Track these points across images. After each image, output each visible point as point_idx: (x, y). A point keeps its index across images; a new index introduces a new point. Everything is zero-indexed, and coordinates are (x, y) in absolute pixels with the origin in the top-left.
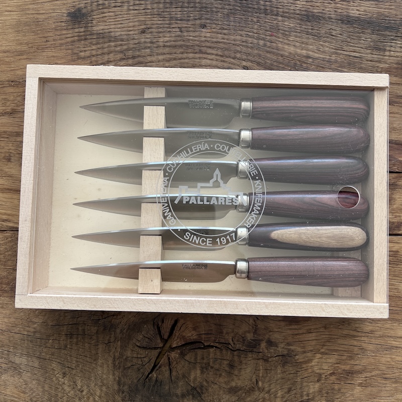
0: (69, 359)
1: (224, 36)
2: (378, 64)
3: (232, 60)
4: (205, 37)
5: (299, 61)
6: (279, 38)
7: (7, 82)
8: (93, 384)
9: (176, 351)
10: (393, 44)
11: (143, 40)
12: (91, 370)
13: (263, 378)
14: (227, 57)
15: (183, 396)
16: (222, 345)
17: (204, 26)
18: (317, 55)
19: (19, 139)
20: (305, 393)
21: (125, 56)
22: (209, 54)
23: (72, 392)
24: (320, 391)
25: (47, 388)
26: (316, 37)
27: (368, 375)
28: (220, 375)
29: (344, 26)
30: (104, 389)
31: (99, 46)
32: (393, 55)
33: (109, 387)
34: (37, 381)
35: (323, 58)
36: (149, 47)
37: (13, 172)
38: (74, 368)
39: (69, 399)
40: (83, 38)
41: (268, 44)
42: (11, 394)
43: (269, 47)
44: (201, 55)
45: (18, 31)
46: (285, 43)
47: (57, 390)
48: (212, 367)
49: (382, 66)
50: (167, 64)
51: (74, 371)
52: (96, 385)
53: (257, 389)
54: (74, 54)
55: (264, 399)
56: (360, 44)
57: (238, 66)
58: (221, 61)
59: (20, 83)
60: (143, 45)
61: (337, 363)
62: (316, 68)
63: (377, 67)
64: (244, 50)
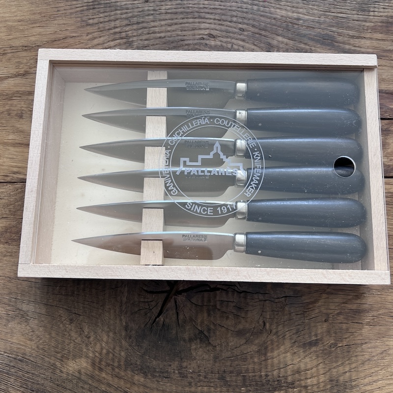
0: (76, 305)
1: (221, 3)
2: (364, 23)
3: (229, 23)
4: (203, 4)
5: (291, 23)
6: (271, 3)
7: (21, 48)
8: (101, 330)
9: (183, 294)
10: (376, 5)
11: (146, 8)
12: (98, 316)
13: (270, 320)
14: (224, 21)
15: (191, 340)
16: (228, 287)
18: (307, 17)
19: (30, 98)
20: (313, 334)
21: (130, 22)
22: (207, 19)
23: (79, 338)
24: (329, 332)
25: (53, 335)
27: (375, 313)
28: (227, 318)
30: (111, 334)
31: (106, 14)
32: (377, 15)
33: (115, 333)
34: (44, 328)
35: (313, 19)
36: (152, 14)
37: (25, 127)
38: (81, 314)
39: (75, 346)
40: (91, 7)
41: (262, 9)
42: (18, 342)
43: (263, 11)
44: (200, 20)
45: (32, 3)
46: (277, 8)
47: (63, 337)
48: (219, 310)
49: (368, 24)
50: (169, 29)
51: (81, 317)
52: (103, 330)
53: (264, 331)
54: (83, 21)
55: (272, 340)
56: (346, 6)
57: (235, 28)
58: (219, 25)
59: (33, 47)
60: (147, 13)
61: (344, 303)
62: (307, 28)
63: (364, 25)
64: (240, 14)
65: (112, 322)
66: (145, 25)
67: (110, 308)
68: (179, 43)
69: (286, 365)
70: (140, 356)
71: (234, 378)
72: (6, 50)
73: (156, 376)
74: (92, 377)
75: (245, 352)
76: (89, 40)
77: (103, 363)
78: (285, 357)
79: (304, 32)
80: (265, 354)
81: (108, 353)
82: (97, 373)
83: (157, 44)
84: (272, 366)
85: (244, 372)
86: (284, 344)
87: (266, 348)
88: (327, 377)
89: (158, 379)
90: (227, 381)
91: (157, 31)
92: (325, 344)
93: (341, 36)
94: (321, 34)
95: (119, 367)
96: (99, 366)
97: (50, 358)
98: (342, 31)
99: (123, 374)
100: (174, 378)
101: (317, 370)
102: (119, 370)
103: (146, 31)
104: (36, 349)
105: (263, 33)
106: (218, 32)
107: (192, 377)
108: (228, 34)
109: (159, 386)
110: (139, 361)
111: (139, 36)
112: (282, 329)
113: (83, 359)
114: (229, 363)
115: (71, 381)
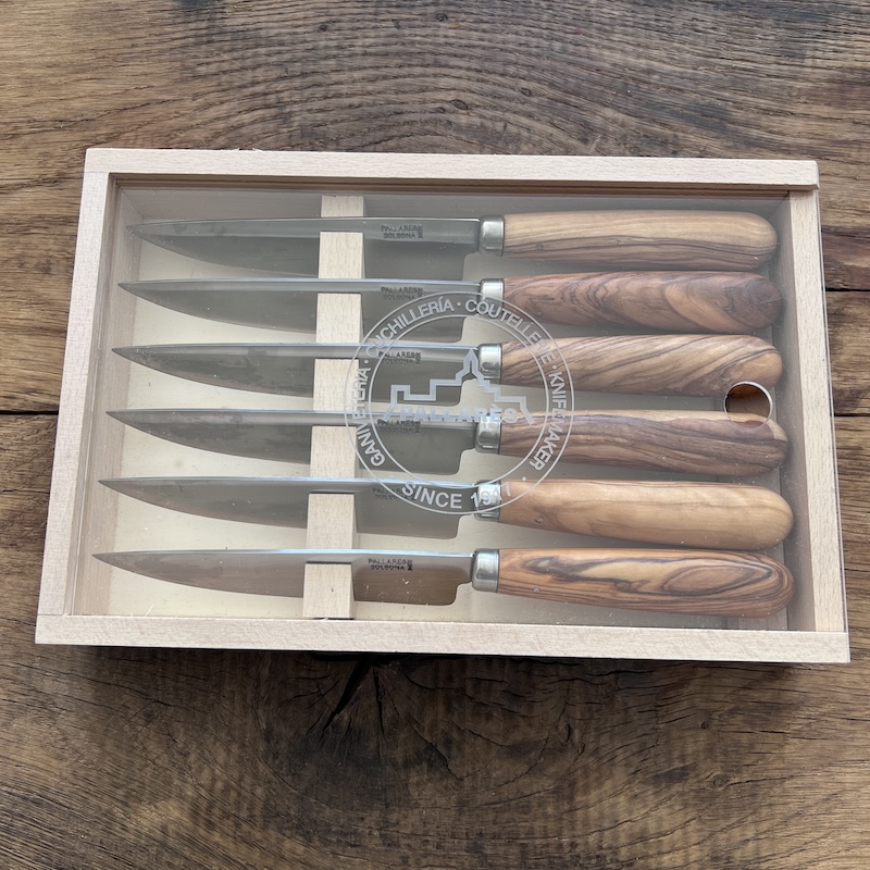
0: (159, 683)
1: (483, 34)
2: (791, 83)
3: (499, 78)
4: (445, 36)
5: (633, 79)
6: (591, 36)
7: (50, 123)
8: (212, 740)
9: (392, 662)
10: (818, 45)
11: (322, 43)
12: (206, 708)
13: (582, 722)
14: (489, 73)
15: (407, 764)
17: (443, 17)
18: (668, 68)
19: (68, 230)
20: (676, 754)
21: (286, 71)
22: (452, 67)
23: (165, 756)
24: (710, 750)
25: (109, 747)
26: (665, 35)
27: (813, 712)
28: (489, 717)
29: (719, 13)
30: (235, 749)
31: (235, 54)
32: (821, 65)
33: (244, 746)
34: (89, 733)
35: (681, 73)
36: (334, 57)
37: (54, 293)
38: (170, 703)
39: (157, 773)
40: (205, 39)
41: (571, 48)
42: (31, 762)
43: (573, 54)
44: (438, 70)
45: (78, 29)
46: (604, 47)
47: (131, 752)
48: (471, 699)
49: (799, 85)
50: (370, 87)
51: (171, 709)
52: (216, 739)
53: (569, 746)
54: (187, 68)
55: (586, 768)
56: (753, 45)
57: (513, 89)
58: (478, 81)
59: (76, 122)
60: (322, 53)
61: (744, 688)
62: (668, 92)
63: (791, 87)
64: (523, 59)
65: (237, 722)
66: (318, 78)
67: (232, 692)
68: (390, 119)
69: (617, 824)
70: (298, 797)
71: (501, 850)
72: (20, 128)
73: (331, 841)
74: (191, 841)
75: (527, 793)
76: (198, 109)
77: (216, 811)
78: (614, 806)
79: (660, 100)
80: (571, 798)
81: (227, 789)
82: (202, 832)
83: (342, 121)
84: (586, 823)
85: (523, 836)
86: (611, 776)
87: (572, 785)
88: (707, 850)
89: (334, 848)
90: (486, 856)
91: (344, 91)
92: (702, 777)
93: (742, 109)
94: (698, 104)
95: (251, 820)
96: (207, 817)
97: (101, 799)
98: (744, 98)
99: (258, 835)
100: (370, 847)
101: (685, 834)
102: (251, 827)
103: (320, 91)
104: (71, 778)
105: (573, 99)
106: (475, 96)
107: (409, 846)
108: (497, 100)
109: (338, 863)
110: (293, 806)
111: (306, 102)
112: (608, 742)
113: (172, 802)
114: (490, 816)
115: (144, 849)
